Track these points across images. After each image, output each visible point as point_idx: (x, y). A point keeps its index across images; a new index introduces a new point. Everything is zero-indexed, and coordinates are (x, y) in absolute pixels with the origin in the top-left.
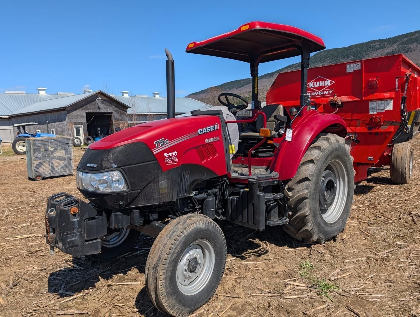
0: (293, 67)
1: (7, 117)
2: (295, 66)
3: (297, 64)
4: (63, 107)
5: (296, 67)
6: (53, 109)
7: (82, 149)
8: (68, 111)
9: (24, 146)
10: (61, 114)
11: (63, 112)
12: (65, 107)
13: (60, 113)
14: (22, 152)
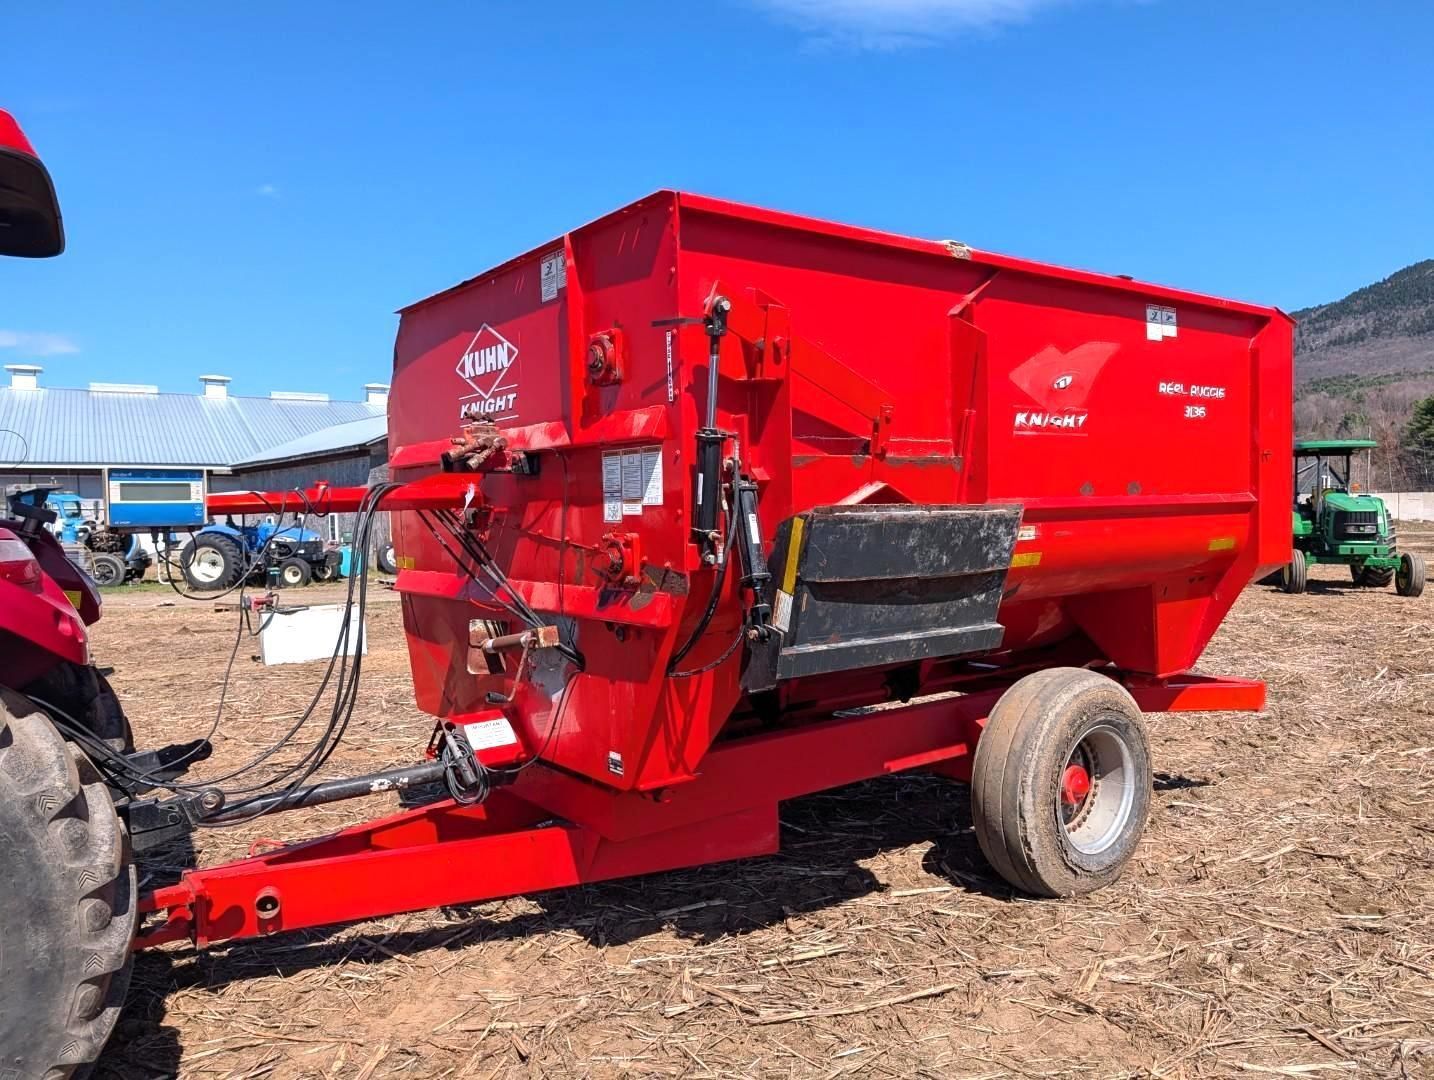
0: (1306, 320)
1: (226, 470)
2: (1313, 316)
3: (1324, 309)
4: (359, 445)
5: (1317, 320)
6: (334, 450)
7: (382, 582)
8: (375, 456)
9: (214, 564)
10: (356, 465)
11: (361, 461)
12: (364, 444)
13: (352, 461)
14: (204, 584)
